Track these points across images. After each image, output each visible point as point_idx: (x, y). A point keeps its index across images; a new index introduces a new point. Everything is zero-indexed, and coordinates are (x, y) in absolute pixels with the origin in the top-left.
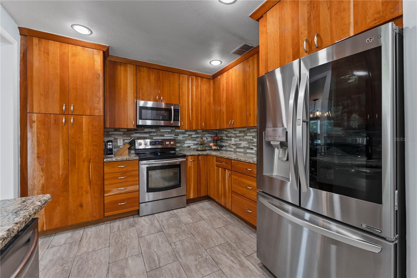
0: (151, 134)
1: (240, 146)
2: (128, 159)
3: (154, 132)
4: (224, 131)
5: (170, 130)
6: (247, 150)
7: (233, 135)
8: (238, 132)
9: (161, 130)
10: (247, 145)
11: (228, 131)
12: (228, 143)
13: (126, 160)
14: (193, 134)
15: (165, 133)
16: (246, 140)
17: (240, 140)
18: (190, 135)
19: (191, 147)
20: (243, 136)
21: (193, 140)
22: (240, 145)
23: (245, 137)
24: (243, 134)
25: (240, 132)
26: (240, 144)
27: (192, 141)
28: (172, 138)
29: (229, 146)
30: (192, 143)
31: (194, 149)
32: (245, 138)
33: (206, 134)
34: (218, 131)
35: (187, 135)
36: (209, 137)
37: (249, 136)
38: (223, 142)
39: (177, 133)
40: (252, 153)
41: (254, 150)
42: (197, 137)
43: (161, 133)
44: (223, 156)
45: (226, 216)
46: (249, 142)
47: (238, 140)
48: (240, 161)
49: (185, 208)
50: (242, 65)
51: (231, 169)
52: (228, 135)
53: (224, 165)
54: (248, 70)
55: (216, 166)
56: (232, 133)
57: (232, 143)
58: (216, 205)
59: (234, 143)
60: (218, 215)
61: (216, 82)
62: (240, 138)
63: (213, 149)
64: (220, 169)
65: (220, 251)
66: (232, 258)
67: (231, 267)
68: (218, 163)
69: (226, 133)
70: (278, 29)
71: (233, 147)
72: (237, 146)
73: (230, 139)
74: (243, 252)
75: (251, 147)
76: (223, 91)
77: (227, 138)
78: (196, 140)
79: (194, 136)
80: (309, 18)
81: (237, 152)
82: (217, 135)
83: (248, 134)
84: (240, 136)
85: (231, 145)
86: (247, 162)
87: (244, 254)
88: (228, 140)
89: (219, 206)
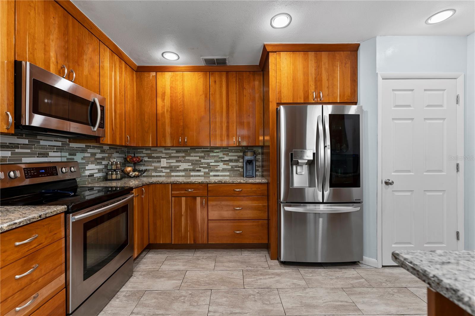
0: (17, 150)
1: (177, 169)
2: (43, 217)
3: (24, 146)
4: (144, 149)
5: (59, 144)
6: (191, 173)
7: (163, 155)
8: (175, 151)
9: (42, 143)
10: (191, 167)
11: (152, 149)
12: (152, 166)
13: (39, 219)
14: (98, 153)
15: (51, 149)
16: (188, 161)
17: (177, 161)
18: (93, 154)
19: (95, 175)
20: (183, 157)
21: (98, 163)
22: (179, 168)
23: (187, 158)
24: (183, 154)
25: (178, 152)
26: (178, 167)
27: (95, 165)
28: (65, 160)
29: (155, 170)
30: (96, 169)
31: (99, 179)
32: (186, 158)
33: (113, 154)
35: (89, 155)
36: (117, 157)
37: (194, 156)
38: (142, 165)
39: (73, 150)
40: (200, 175)
41: (202, 172)
42: (103, 159)
43: (42, 148)
44: (191, 182)
45: (199, 254)
46: (194, 163)
47: (175, 161)
48: (224, 183)
49: (132, 277)
50: (202, 76)
51: (208, 195)
52: (153, 155)
53: (193, 193)
54: (213, 85)
55: (172, 197)
56: (161, 152)
57: (162, 166)
58: (167, 251)
59: (165, 165)
60: (190, 257)
61: (145, 79)
62: (178, 159)
63: (132, 176)
64: (183, 199)
65: (252, 280)
66: (267, 277)
67: (278, 282)
68: (178, 192)
69: (149, 152)
70: (292, 72)
71: (164, 170)
72: (172, 169)
73: (156, 160)
74: (263, 267)
75: (197, 169)
76: (165, 96)
77: (151, 160)
78: (102, 163)
79: (99, 156)
80: (315, 78)
81: (173, 176)
82: (134, 155)
83: (191, 155)
84: (178, 157)
85: (159, 168)
86: (236, 182)
87: (265, 268)
88: (153, 162)
89: (174, 250)
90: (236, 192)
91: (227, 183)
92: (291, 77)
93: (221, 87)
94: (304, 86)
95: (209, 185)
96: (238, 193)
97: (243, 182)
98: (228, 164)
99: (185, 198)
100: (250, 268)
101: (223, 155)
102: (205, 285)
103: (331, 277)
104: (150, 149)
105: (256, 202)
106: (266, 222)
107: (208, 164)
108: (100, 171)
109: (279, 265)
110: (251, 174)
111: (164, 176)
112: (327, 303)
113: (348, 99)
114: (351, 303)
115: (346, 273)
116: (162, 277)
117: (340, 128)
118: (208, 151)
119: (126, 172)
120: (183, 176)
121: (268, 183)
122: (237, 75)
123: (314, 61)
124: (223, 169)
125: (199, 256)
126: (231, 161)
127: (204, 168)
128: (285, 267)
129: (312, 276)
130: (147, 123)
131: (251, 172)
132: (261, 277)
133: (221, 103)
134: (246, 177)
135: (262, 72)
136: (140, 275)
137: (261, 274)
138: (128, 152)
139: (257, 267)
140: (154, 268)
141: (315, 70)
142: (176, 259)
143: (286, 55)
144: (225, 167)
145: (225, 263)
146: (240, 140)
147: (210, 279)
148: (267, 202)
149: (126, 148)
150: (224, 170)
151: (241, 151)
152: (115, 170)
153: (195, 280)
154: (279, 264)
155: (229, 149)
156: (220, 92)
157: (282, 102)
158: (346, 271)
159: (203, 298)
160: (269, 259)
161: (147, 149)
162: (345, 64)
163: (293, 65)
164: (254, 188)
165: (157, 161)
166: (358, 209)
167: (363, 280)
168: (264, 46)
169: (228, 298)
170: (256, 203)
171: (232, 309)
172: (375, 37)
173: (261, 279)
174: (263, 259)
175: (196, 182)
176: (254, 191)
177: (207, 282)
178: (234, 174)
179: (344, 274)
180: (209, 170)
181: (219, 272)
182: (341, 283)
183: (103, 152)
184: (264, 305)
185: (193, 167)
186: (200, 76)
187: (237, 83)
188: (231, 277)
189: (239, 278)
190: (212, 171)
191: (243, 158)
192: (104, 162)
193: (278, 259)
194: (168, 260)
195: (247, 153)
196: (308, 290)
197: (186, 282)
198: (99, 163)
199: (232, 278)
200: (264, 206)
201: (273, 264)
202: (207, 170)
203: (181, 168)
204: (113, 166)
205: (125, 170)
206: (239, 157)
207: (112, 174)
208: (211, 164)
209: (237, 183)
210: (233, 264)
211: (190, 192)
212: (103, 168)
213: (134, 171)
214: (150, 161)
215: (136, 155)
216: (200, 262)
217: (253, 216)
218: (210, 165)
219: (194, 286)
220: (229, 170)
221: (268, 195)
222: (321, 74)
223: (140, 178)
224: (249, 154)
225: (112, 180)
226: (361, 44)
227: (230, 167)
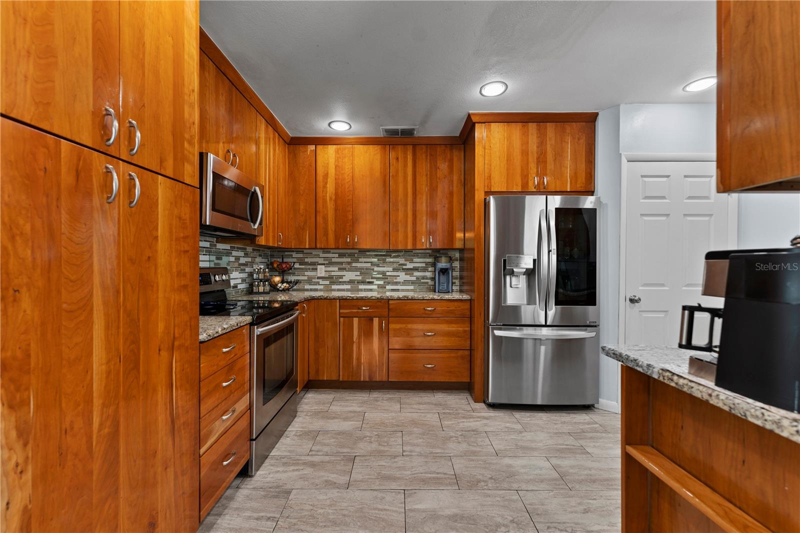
1: (340, 280)
4: (293, 251)
5: (208, 245)
6: (360, 286)
7: (321, 261)
8: (337, 255)
10: (360, 278)
11: (305, 252)
12: (305, 276)
14: (241, 257)
15: (201, 251)
16: (356, 269)
17: (340, 269)
18: (237, 258)
19: (240, 287)
20: (349, 263)
21: (242, 270)
23: (354, 265)
24: (349, 260)
25: (341, 255)
26: (341, 277)
27: (239, 273)
28: (213, 266)
29: (310, 281)
30: (240, 278)
31: (242, 291)
32: (353, 265)
33: (256, 258)
34: (271, 251)
35: (232, 259)
36: (260, 262)
37: (365, 262)
39: (220, 252)
41: (376, 285)
42: (246, 265)
44: (366, 297)
45: (375, 395)
46: (364, 272)
47: (336, 269)
48: (411, 300)
49: (297, 417)
50: (379, 150)
51: (388, 315)
52: (306, 260)
53: (369, 311)
54: (395, 163)
55: (340, 317)
56: (318, 256)
57: (319, 275)
58: (332, 391)
59: (323, 275)
60: (365, 398)
61: (301, 154)
62: (341, 266)
63: (280, 289)
64: (356, 320)
65: (453, 422)
66: (471, 420)
67: (486, 425)
68: (348, 311)
69: (301, 255)
70: (506, 150)
71: (321, 282)
72: (333, 280)
73: (311, 267)
74: (464, 410)
75: (368, 280)
76: (327, 179)
77: (303, 267)
78: (245, 269)
79: (243, 260)
80: (538, 158)
81: (334, 290)
82: (283, 260)
83: (360, 260)
84: (341, 263)
85: (315, 278)
86: (427, 298)
87: (468, 411)
88: (306, 270)
89: (341, 390)
90: (427, 312)
91: (415, 300)
92: (504, 157)
93: (405, 166)
94: (522, 170)
95: (391, 302)
96: (430, 313)
97: (436, 298)
98: (412, 275)
99: (357, 318)
100: (448, 411)
101: (405, 261)
102: (392, 427)
103: (555, 422)
104: (302, 252)
105: (454, 325)
106: (467, 353)
107: (384, 273)
108: (243, 280)
109: (486, 409)
110: (445, 287)
111: (321, 290)
112: (548, 447)
113: (581, 187)
114: (579, 446)
115: (575, 418)
116: (334, 418)
117: (571, 226)
118: (384, 255)
119: (273, 283)
120: (348, 290)
121: (470, 300)
122: (428, 150)
123: (536, 135)
124: (404, 281)
125: (377, 397)
126: (416, 269)
127: (378, 279)
128: (493, 410)
129: (531, 420)
130: (302, 216)
131: (445, 285)
132: (463, 420)
133: (406, 188)
134: (439, 292)
135: (463, 146)
137: (463, 418)
138: (272, 256)
139: (456, 410)
140: (321, 409)
141: (538, 147)
142: (348, 400)
143: (498, 127)
144: (408, 278)
145: (414, 405)
146: (431, 241)
147: (397, 421)
148: (469, 325)
149: (269, 250)
150: (406, 283)
151: (430, 256)
152: (261, 281)
153: (379, 422)
154: (485, 407)
155: (414, 252)
156: (404, 173)
157: (492, 191)
158: (575, 416)
159: (393, 439)
160: (472, 402)
161: (298, 252)
162: (579, 140)
163: (507, 140)
164: (452, 306)
165: (313, 269)
166: (593, 334)
167: (597, 426)
168: (469, 116)
169: (424, 439)
170: (454, 327)
171: (431, 449)
172: (619, 105)
173: (464, 422)
174: (464, 402)
175: (373, 298)
176: (451, 310)
177: (395, 423)
178: (421, 288)
179: (572, 419)
180: (384, 283)
181: (408, 414)
182: (568, 428)
183: (246, 255)
184: (471, 447)
185: (362, 278)
186: (376, 150)
187: (428, 161)
188: (424, 419)
189: (435, 420)
190: (389, 283)
191: (434, 265)
192: (248, 270)
193: (484, 402)
194: (336, 401)
195: (440, 258)
196: (524, 434)
197: (368, 423)
198: (243, 271)
199: (426, 421)
200: (465, 331)
201: (479, 408)
202: (381, 282)
203: (345, 279)
204: (260, 275)
205: (272, 280)
206: (427, 263)
207: (258, 286)
208: (388, 274)
209: (428, 300)
210: (425, 406)
211: (365, 311)
212: (247, 278)
213: (283, 282)
214: (302, 269)
215: (285, 260)
216: (379, 403)
217: (450, 345)
218: (387, 275)
219: (379, 427)
220: (413, 283)
221: (471, 316)
222: (546, 153)
223: (290, 292)
224: (443, 259)
225: (259, 293)
226: (599, 113)
227: (414, 278)
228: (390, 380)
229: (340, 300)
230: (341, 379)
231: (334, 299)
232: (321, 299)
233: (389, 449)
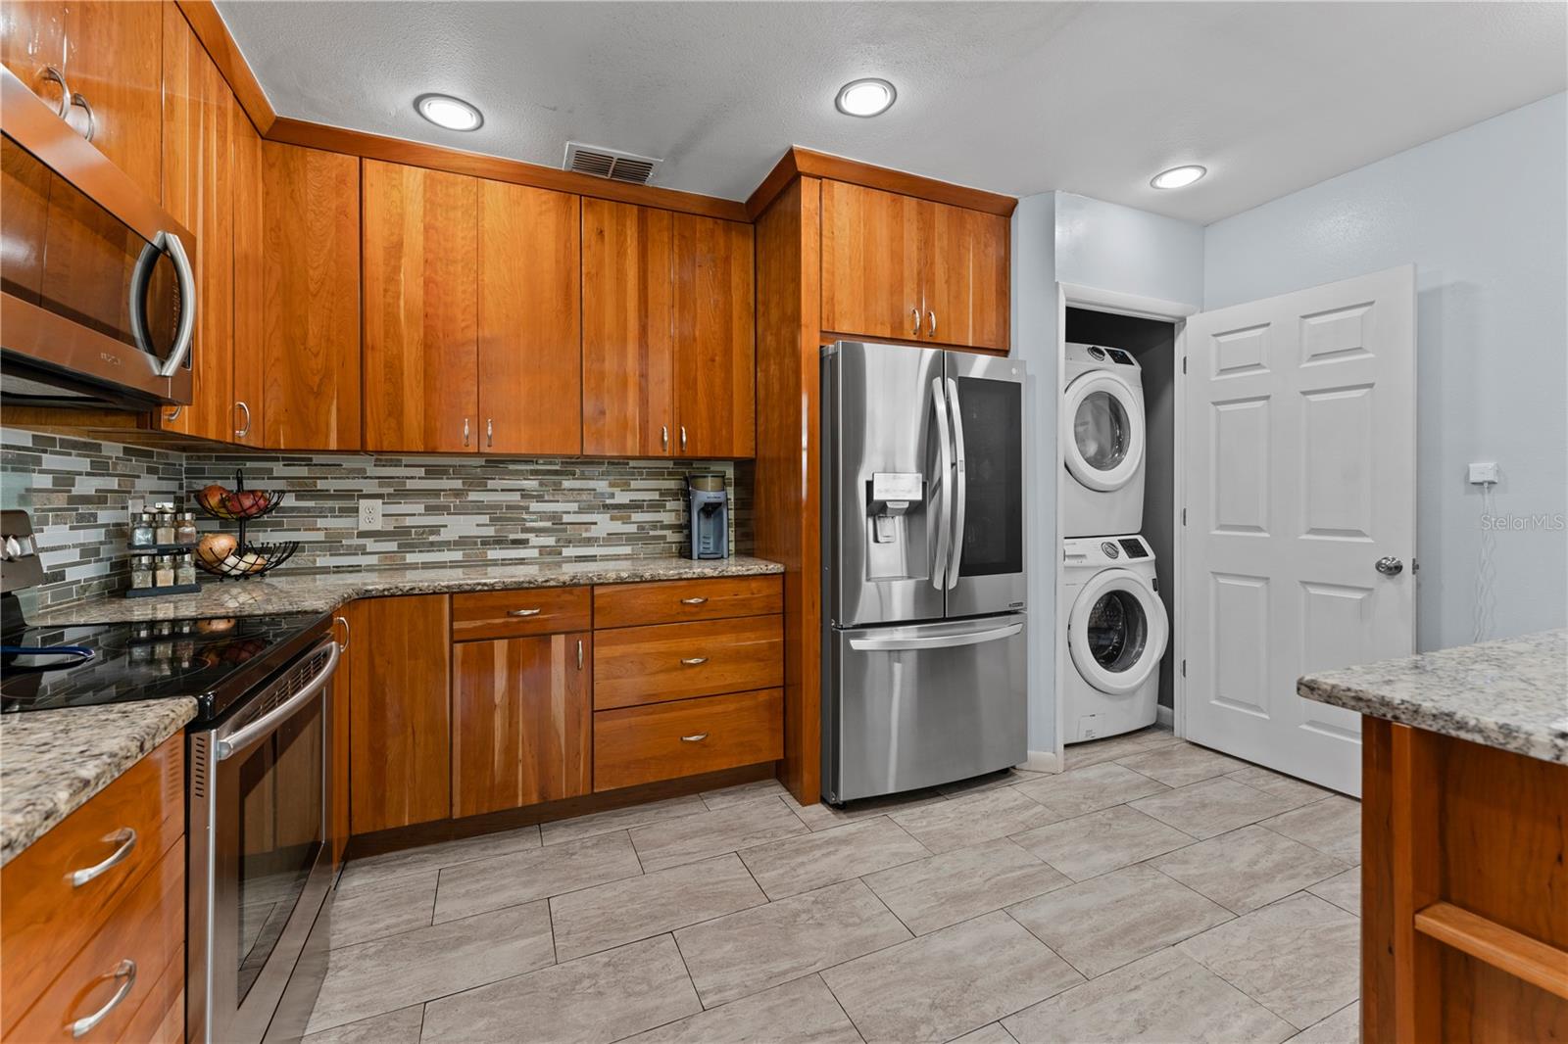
1: (432, 538)
4: (276, 459)
6: (489, 552)
7: (369, 487)
8: (422, 472)
10: (490, 531)
11: (314, 462)
12: (319, 529)
14: (80, 474)
16: (479, 508)
17: (430, 510)
18: (64, 480)
19: (71, 575)
20: (457, 493)
21: (81, 518)
22: (438, 533)
23: (473, 496)
24: (458, 484)
25: (433, 472)
26: (435, 530)
27: (71, 528)
29: (333, 544)
30: (75, 546)
31: (84, 589)
32: (470, 498)
33: (139, 477)
34: (188, 458)
35: (45, 481)
37: (502, 490)
38: (266, 524)
40: (524, 559)
41: (534, 547)
42: (100, 498)
44: (530, 582)
45: (559, 836)
46: (498, 515)
47: (420, 508)
48: (650, 581)
49: (330, 973)
50: (552, 203)
51: (592, 624)
52: (320, 485)
53: (538, 620)
54: (593, 242)
55: (453, 642)
56: (361, 474)
57: (364, 527)
58: (427, 852)
59: (378, 525)
60: (535, 853)
61: (309, 175)
62: (433, 502)
63: (234, 572)
64: (501, 647)
65: (781, 871)
66: (818, 853)
67: (852, 860)
68: (479, 623)
69: (302, 471)
70: (861, 246)
71: (371, 545)
72: (405, 537)
73: (337, 504)
74: (791, 832)
75: (512, 536)
76: (400, 258)
77: (311, 504)
78: (95, 516)
79: (86, 486)
80: (919, 273)
81: (414, 567)
82: (240, 482)
83: (491, 484)
84: (436, 493)
85: (350, 536)
86: (689, 576)
87: (799, 832)
88: (321, 513)
89: (453, 843)
90: (687, 609)
91: (660, 580)
92: (859, 261)
93: (621, 254)
94: (892, 292)
95: (598, 591)
96: (693, 610)
97: (711, 575)
98: (626, 520)
99: (506, 641)
100: (757, 843)
101: (611, 485)
102: (641, 926)
103: (971, 817)
104: (308, 462)
105: (748, 634)
106: (778, 694)
107: (555, 518)
108: (89, 553)
109: (832, 816)
110: (711, 545)
111: (370, 569)
112: (994, 881)
113: (990, 341)
114: (1041, 865)
115: (998, 799)
116: (459, 942)
117: (975, 416)
118: (556, 473)
119: (209, 557)
120: (454, 565)
121: (783, 574)
122: (676, 223)
123: (915, 227)
124: (608, 534)
125: (567, 843)
126: (636, 506)
127: (538, 531)
128: (849, 817)
129: (929, 824)
130: (316, 355)
131: (711, 541)
132: (800, 859)
133: (621, 308)
134: (699, 558)
135: (752, 226)
136: (362, 957)
137: (798, 852)
138: (194, 473)
139: (773, 836)
140: (409, 921)
141: (919, 249)
142: (484, 871)
143: (848, 193)
144: (618, 527)
145: (669, 844)
146: (684, 439)
147: (646, 902)
148: (782, 631)
149: (184, 454)
150: (613, 538)
151: (670, 474)
152: (163, 551)
153: (599, 919)
154: (829, 812)
155: (631, 465)
156: (618, 270)
157: (837, 331)
158: (996, 795)
159: (657, 965)
160: (795, 805)
161: (290, 462)
162: (986, 246)
163: (865, 225)
164: (744, 592)
165: (341, 510)
166: (1017, 628)
167: (1039, 809)
168: (789, 155)
169: (736, 940)
170: (749, 639)
171: (764, 966)
172: (1054, 191)
173: (803, 864)
174: (779, 808)
175: (552, 583)
176: (743, 600)
177: (643, 912)
178: (648, 551)
179: (996, 803)
180: (558, 541)
181: (665, 874)
182: (1000, 825)
183: (100, 468)
184: (850, 929)
185: (496, 531)
186: (545, 202)
187: (676, 250)
188: (711, 880)
189: (738, 876)
190: (570, 542)
191: (685, 495)
192: (105, 516)
193: (824, 801)
194: (450, 880)
195: (701, 480)
196: (936, 861)
197: (568, 934)
198: (87, 521)
199: (717, 883)
200: (772, 646)
201: (816, 817)
202: (550, 541)
203: (445, 535)
204: (161, 532)
205: (204, 547)
206: (663, 493)
207: (153, 568)
208: (566, 518)
209: (692, 579)
210: (697, 840)
211: (525, 620)
212: (101, 543)
213: (241, 551)
214: (308, 510)
215: (248, 485)
216: (578, 860)
217: (739, 681)
218: (564, 521)
219: (605, 937)
220: (630, 539)
221: (784, 609)
222: (932, 263)
223: (267, 580)
224: (710, 482)
225: (155, 591)
226: (1020, 201)
227: (633, 528)
228: (595, 791)
229: (452, 595)
230: (457, 814)
231: (434, 593)
232: (393, 596)
233: (658, 1001)
